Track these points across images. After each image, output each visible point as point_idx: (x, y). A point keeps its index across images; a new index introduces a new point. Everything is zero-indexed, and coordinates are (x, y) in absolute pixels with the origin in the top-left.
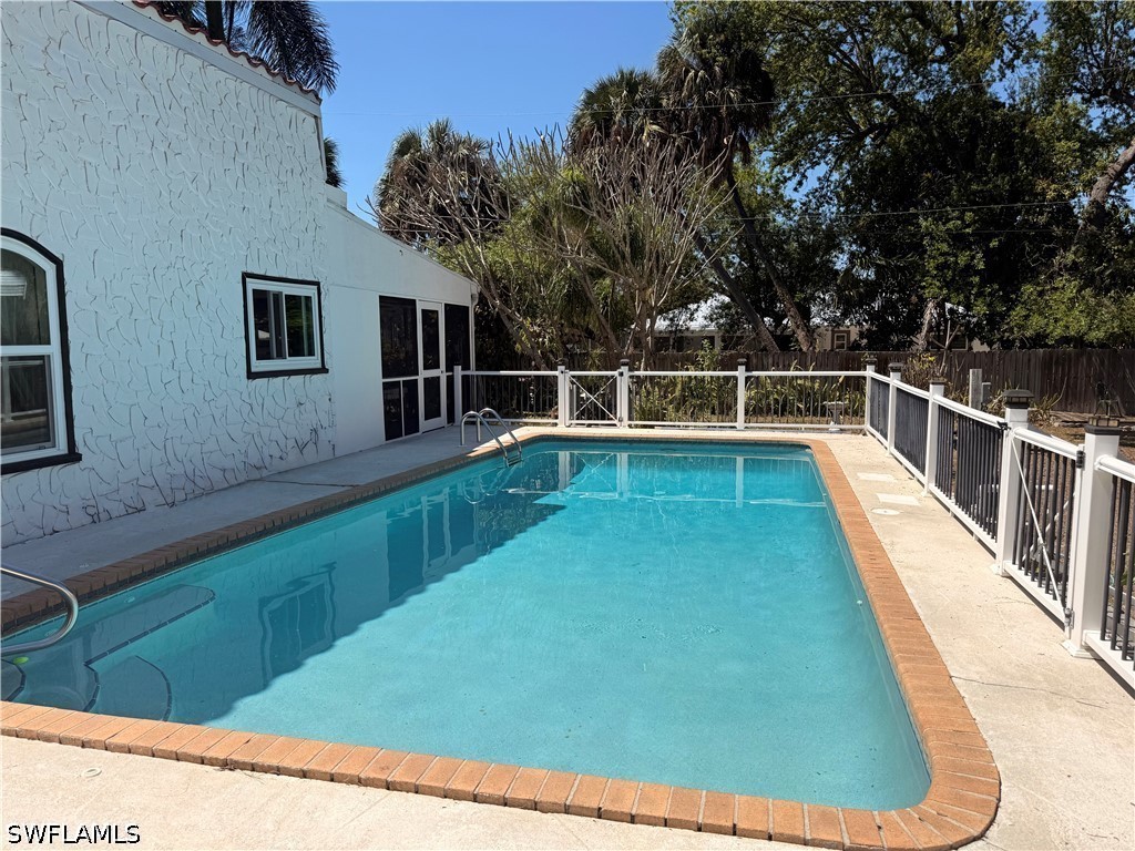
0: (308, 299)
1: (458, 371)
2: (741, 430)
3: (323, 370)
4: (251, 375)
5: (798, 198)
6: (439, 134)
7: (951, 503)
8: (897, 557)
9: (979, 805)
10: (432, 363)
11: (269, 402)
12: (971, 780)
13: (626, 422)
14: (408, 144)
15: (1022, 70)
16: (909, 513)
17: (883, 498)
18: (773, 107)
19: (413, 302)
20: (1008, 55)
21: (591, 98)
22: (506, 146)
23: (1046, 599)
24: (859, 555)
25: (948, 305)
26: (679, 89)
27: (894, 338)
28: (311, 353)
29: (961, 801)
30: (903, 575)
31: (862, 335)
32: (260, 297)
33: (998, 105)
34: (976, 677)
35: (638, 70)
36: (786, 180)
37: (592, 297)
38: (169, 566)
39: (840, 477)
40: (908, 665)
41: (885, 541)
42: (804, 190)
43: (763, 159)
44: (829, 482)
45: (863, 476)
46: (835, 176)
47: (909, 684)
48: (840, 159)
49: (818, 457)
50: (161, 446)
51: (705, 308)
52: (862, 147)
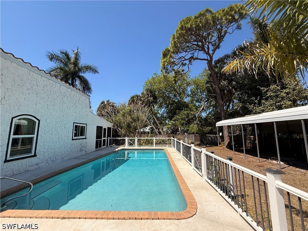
0: (85, 127)
1: (109, 138)
2: (154, 147)
3: (86, 138)
4: (73, 140)
5: (161, 113)
6: (108, 101)
7: (185, 158)
8: (178, 167)
9: (195, 208)
10: (104, 137)
11: (75, 144)
12: (193, 204)
13: (137, 146)
14: (103, 103)
15: (188, 98)
16: (179, 160)
17: (175, 157)
18: (157, 101)
19: (102, 127)
20: (186, 96)
21: (132, 98)
22: (119, 104)
23: (199, 172)
24: (173, 167)
25: (181, 128)
26: (144, 97)
27: (175, 133)
28: (84, 135)
29: (192, 208)
30: (180, 170)
31: (170, 132)
32: (76, 126)
33: (185, 102)
34: (191, 186)
35: (138, 94)
36: (159, 110)
37: (131, 126)
38: (53, 176)
39: (169, 154)
40: (182, 185)
41: (176, 164)
42: (161, 112)
43: (156, 107)
44: (168, 155)
45: (172, 154)
46: (166, 110)
47: (182, 188)
48: (166, 108)
49: (166, 151)
50: (53, 153)
51: (148, 128)
52: (169, 106)
